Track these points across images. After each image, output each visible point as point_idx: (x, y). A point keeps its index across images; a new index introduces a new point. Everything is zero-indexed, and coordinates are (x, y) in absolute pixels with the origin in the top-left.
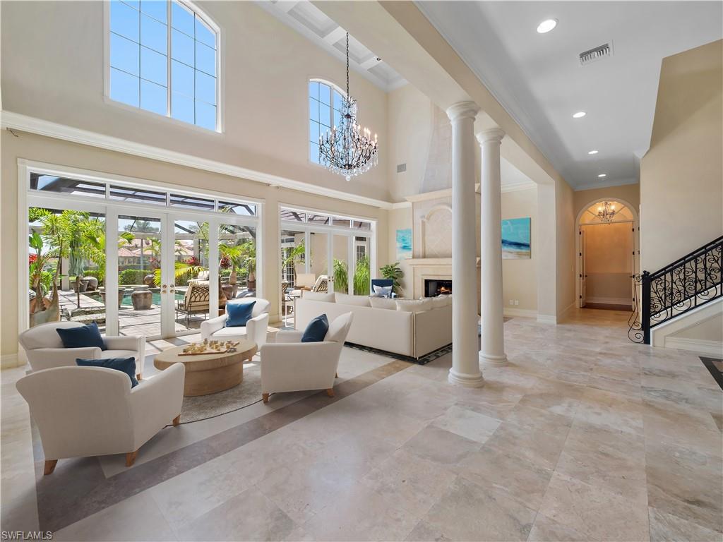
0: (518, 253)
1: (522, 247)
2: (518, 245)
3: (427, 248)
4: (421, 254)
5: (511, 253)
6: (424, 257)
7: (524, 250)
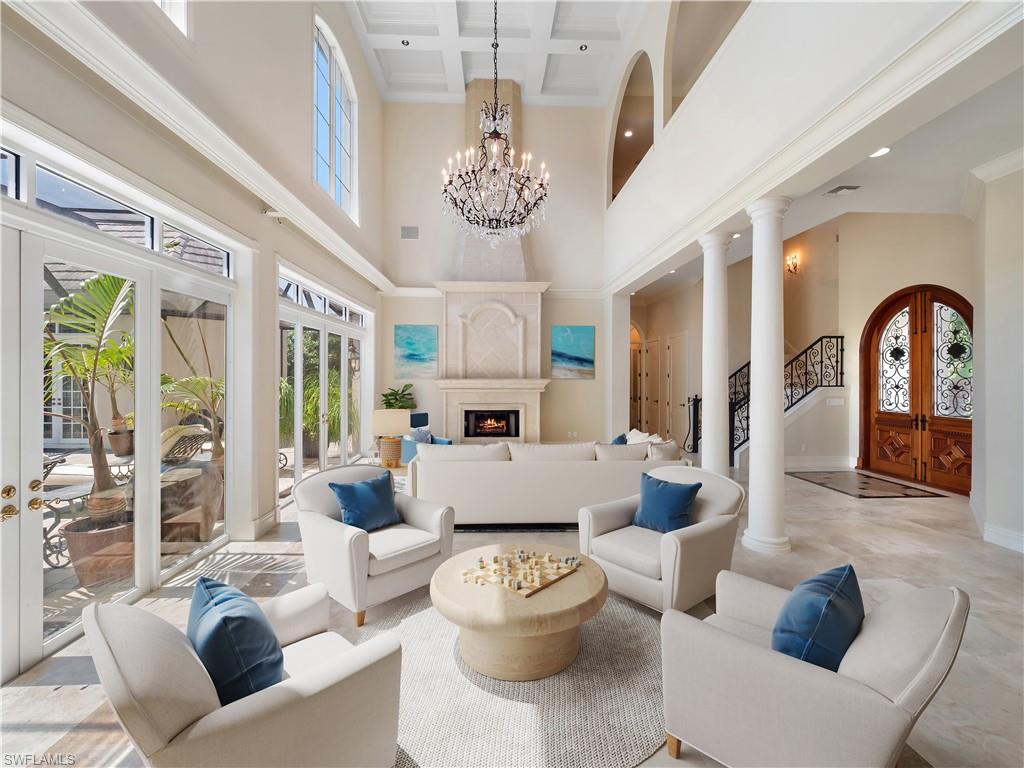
0: (579, 371)
1: (585, 364)
2: (581, 361)
3: (469, 365)
4: (461, 373)
5: (571, 371)
6: (466, 377)
7: (587, 368)
